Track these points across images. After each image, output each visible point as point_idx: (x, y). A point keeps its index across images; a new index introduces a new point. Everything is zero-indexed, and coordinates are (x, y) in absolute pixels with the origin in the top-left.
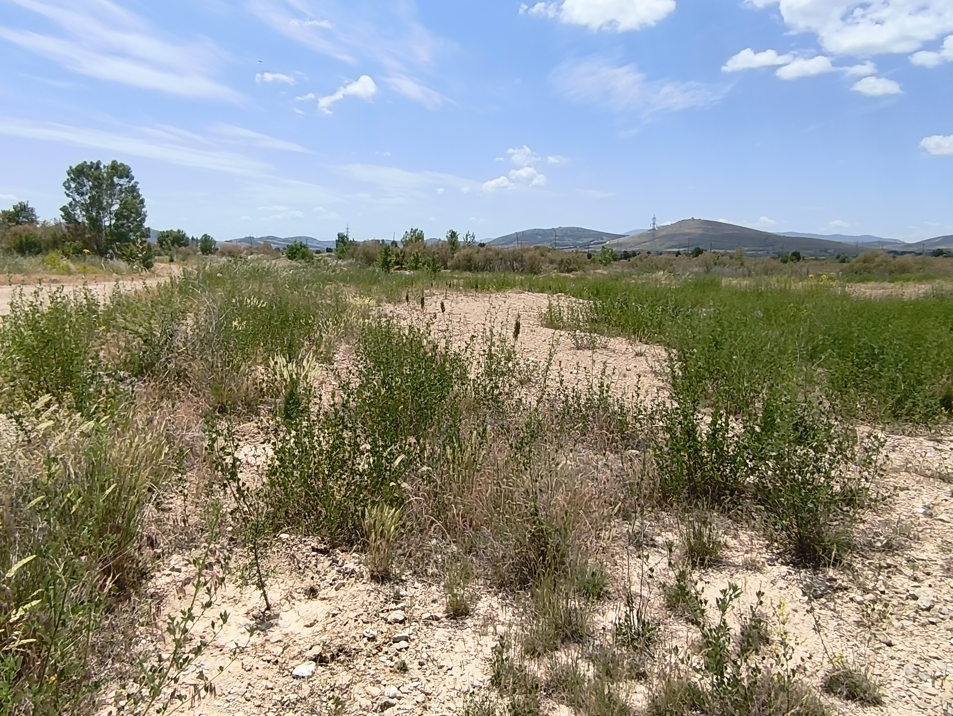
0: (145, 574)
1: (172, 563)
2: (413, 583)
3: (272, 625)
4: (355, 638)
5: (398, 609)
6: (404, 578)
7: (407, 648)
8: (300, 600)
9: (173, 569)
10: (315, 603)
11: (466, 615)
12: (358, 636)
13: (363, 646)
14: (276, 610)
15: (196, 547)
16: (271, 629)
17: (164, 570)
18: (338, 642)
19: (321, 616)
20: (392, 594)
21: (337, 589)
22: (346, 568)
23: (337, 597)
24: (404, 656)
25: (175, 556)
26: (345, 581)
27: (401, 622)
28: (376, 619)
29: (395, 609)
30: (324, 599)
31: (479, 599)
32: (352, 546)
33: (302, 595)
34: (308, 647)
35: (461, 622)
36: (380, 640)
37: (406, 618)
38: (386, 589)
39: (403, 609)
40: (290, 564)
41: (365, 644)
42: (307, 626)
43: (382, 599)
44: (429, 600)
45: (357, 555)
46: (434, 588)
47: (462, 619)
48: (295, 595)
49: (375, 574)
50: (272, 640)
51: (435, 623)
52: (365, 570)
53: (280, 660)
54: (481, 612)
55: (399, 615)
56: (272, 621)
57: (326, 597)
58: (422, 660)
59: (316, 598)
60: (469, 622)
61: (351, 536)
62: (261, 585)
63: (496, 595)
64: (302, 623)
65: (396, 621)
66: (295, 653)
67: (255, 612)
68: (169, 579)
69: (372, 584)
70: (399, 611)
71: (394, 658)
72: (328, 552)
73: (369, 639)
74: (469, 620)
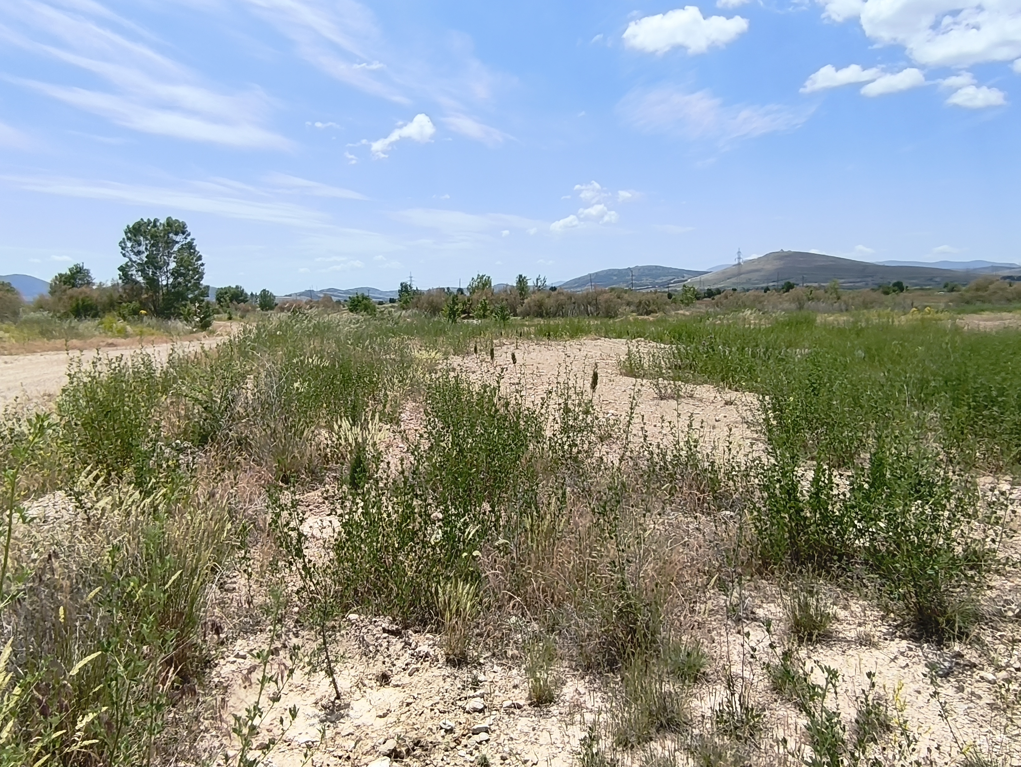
0: (209, 661)
1: (237, 648)
2: (492, 667)
3: (342, 717)
4: (431, 730)
5: (477, 696)
6: (482, 661)
7: (487, 741)
8: (371, 688)
9: (237, 656)
10: (388, 691)
11: (551, 702)
12: (434, 728)
13: (440, 739)
14: (346, 699)
15: (261, 631)
16: (342, 720)
17: (228, 656)
18: (413, 735)
19: (395, 705)
20: (470, 680)
21: (410, 675)
22: (420, 652)
23: (411, 683)
24: (485, 750)
25: (239, 642)
26: (419, 665)
27: (481, 711)
28: (454, 707)
29: (474, 697)
30: (397, 686)
31: (564, 683)
32: (425, 625)
33: (373, 681)
34: (382, 741)
35: (545, 710)
36: (458, 731)
37: (485, 707)
38: (464, 674)
39: (482, 696)
40: (359, 648)
41: (443, 737)
42: (380, 717)
43: (459, 686)
44: (510, 685)
45: (431, 637)
46: (514, 672)
47: (546, 707)
48: (366, 682)
49: (451, 657)
50: (343, 733)
51: (517, 711)
52: (440, 653)
53: (351, 755)
54: (567, 698)
55: (478, 703)
56: (342, 712)
57: (400, 683)
58: (504, 755)
59: (388, 684)
60: (554, 709)
61: (424, 615)
62: (330, 672)
63: (583, 678)
64: (374, 713)
65: (475, 710)
66: (368, 748)
67: (324, 702)
68: (234, 667)
69: (448, 668)
70: (478, 699)
71: (474, 752)
72: (400, 633)
73: (446, 731)
74: (555, 707)
